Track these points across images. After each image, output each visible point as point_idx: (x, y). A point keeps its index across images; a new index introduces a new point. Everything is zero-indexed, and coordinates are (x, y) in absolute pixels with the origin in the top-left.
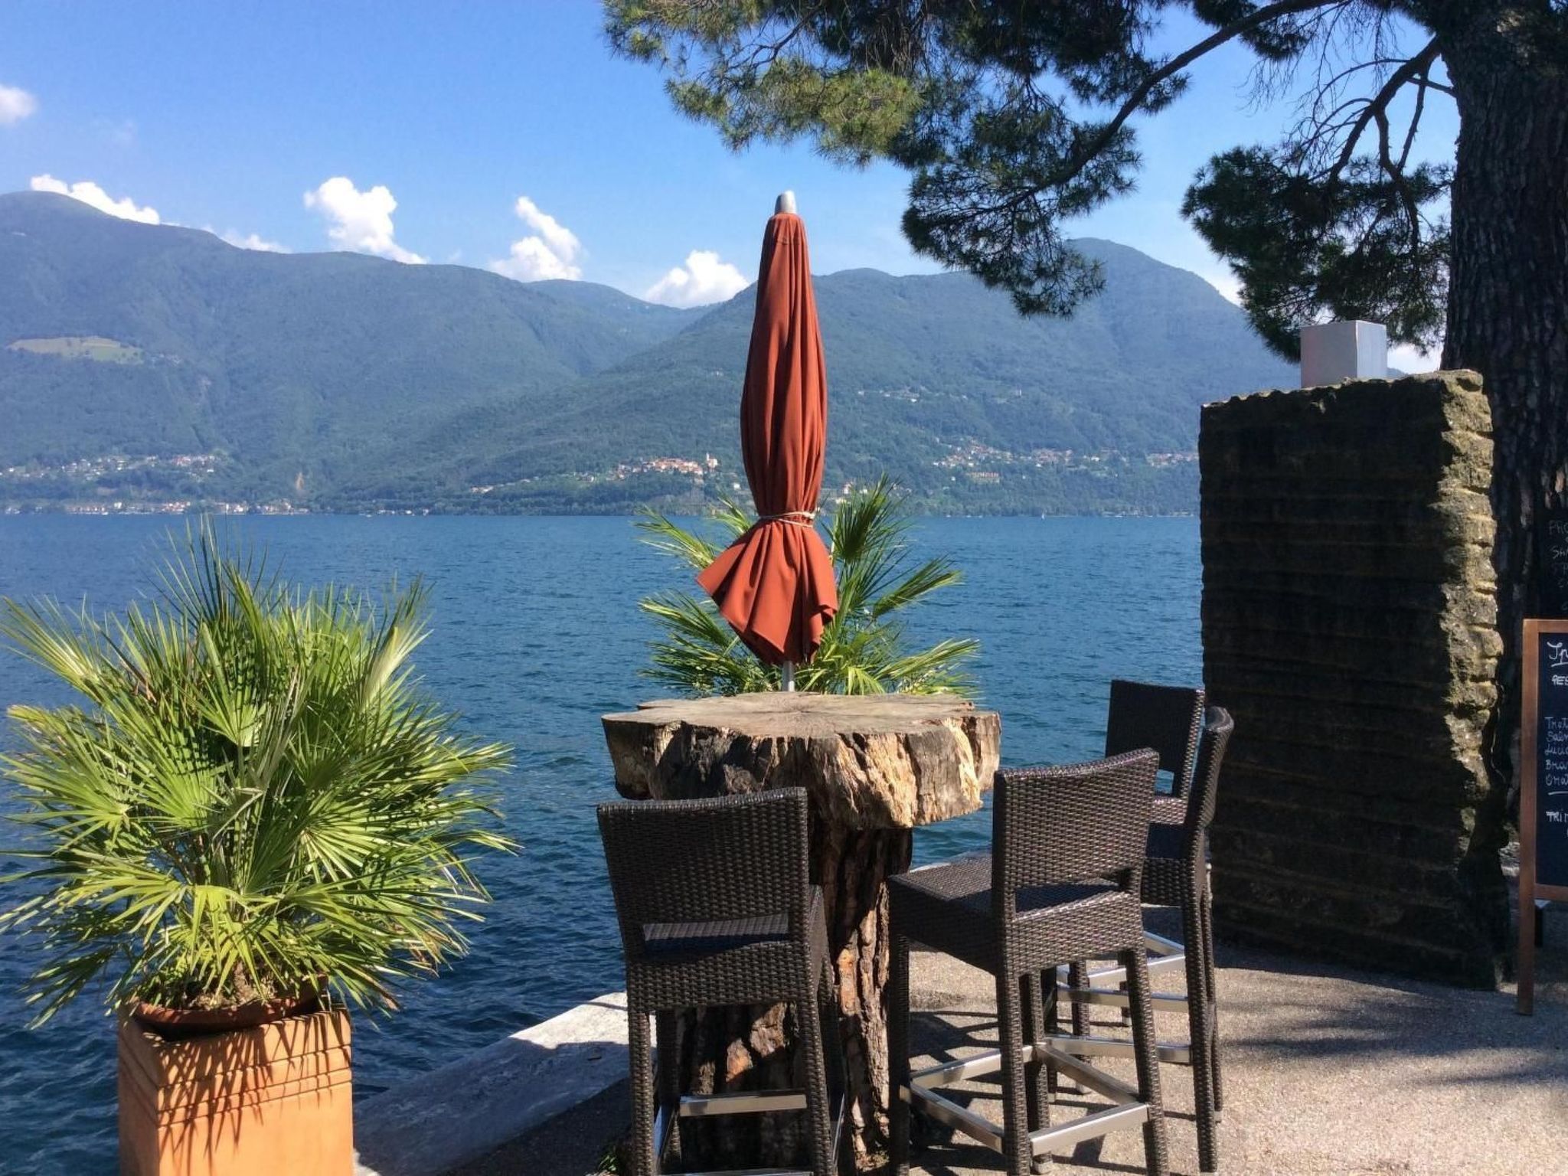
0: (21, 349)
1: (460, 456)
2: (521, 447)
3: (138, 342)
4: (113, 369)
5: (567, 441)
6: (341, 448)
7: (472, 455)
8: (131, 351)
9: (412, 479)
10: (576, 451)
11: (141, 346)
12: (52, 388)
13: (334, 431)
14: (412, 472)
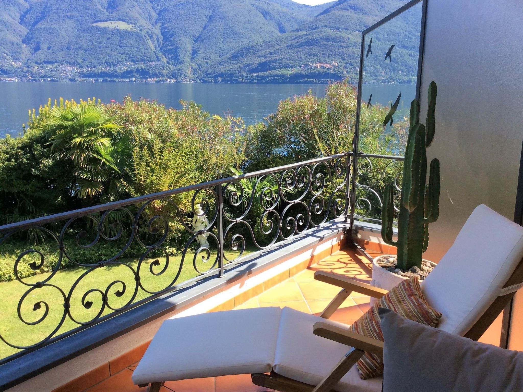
0: (96, 26)
1: (245, 62)
2: (266, 60)
3: (133, 22)
4: (125, 32)
5: (282, 57)
6: (203, 60)
7: (249, 62)
8: (131, 26)
9: (229, 70)
10: (286, 60)
11: (134, 24)
12: (108, 39)
13: (199, 54)
14: (228, 68)
